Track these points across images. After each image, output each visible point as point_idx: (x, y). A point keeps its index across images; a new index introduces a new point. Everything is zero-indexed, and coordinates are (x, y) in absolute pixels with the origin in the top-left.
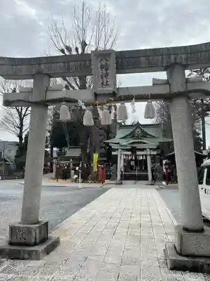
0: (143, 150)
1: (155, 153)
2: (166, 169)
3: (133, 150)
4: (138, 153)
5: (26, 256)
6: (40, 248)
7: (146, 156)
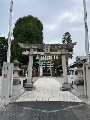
0: (49, 65)
1: (53, 67)
2: (56, 72)
3: (46, 66)
4: (47, 67)
5: (30, 90)
6: (33, 88)
7: (50, 68)
